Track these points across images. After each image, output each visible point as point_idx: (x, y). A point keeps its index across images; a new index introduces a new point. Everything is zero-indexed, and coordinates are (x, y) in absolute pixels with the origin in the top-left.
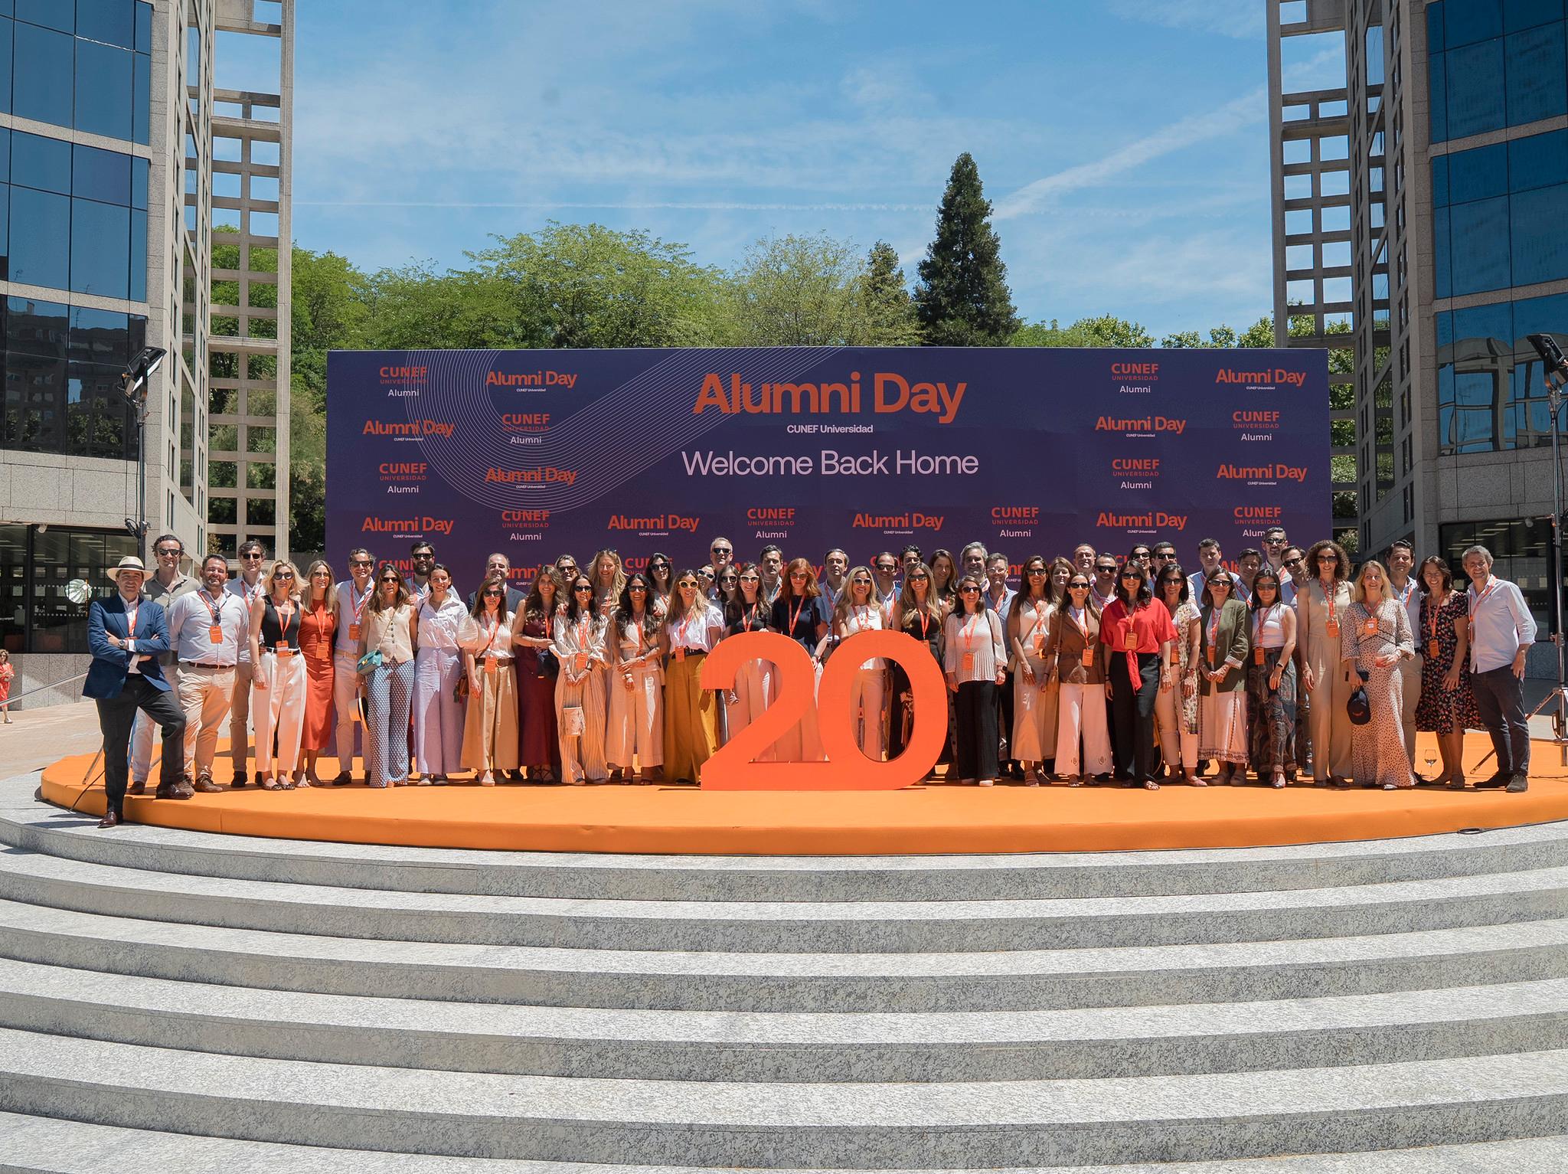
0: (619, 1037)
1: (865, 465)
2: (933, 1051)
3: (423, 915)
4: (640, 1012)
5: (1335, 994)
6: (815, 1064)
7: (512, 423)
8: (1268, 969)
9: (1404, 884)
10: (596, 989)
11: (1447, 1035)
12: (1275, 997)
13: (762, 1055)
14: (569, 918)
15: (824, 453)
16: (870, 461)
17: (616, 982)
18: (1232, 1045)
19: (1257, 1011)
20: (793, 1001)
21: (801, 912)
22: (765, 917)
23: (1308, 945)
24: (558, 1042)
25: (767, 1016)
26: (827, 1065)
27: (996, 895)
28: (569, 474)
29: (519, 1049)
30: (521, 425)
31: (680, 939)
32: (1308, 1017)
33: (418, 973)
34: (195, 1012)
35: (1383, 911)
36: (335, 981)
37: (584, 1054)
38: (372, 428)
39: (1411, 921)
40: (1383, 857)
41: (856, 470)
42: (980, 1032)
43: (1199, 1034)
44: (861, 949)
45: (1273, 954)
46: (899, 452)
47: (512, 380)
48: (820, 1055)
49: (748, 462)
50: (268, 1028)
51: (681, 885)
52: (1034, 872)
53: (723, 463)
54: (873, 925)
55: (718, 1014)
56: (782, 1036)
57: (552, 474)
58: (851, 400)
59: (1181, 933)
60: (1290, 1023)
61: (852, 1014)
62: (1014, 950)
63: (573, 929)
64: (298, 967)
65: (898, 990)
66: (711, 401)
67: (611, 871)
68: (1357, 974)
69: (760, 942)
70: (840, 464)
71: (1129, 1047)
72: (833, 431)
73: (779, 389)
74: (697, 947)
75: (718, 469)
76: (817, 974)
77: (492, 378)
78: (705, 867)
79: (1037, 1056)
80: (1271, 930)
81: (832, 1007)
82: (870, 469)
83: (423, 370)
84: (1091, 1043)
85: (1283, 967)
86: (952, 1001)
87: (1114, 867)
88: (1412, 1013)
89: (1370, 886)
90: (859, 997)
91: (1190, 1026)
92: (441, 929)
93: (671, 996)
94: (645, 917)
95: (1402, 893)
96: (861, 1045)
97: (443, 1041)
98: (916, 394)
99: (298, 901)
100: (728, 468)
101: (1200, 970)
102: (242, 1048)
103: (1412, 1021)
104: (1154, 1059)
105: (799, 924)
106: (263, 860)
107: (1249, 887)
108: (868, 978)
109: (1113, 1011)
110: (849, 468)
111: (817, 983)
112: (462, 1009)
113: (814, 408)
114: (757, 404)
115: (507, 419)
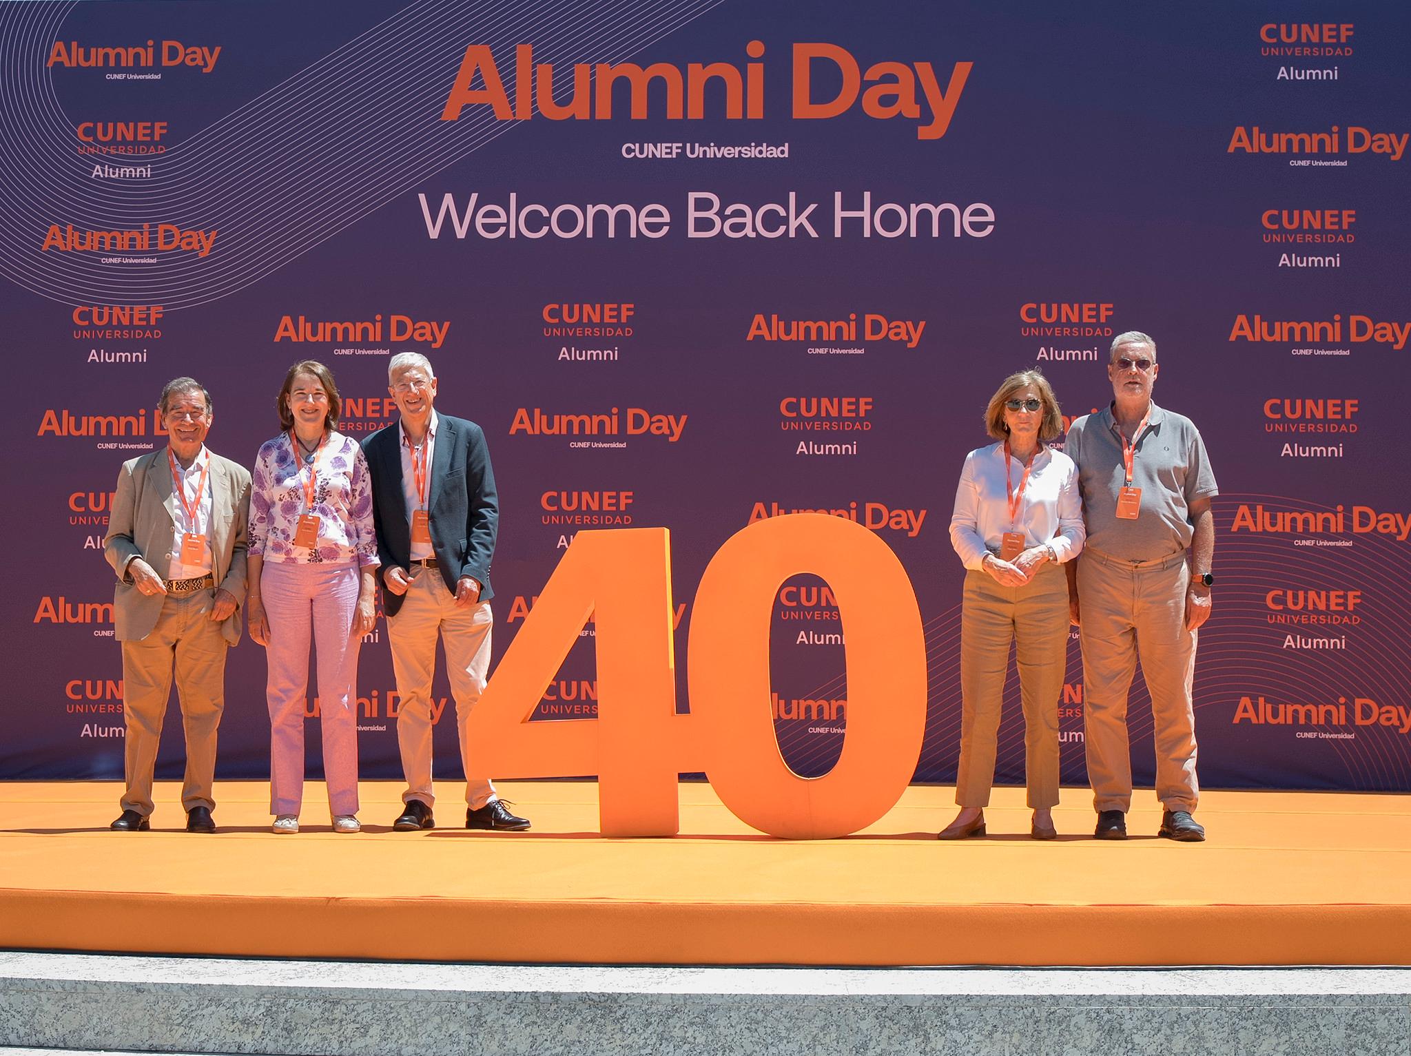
1: (772, 221)
7: (96, 140)
15: (692, 196)
16: (782, 213)
28: (203, 237)
30: (113, 142)
41: (754, 229)
46: (838, 195)
47: (97, 57)
49: (546, 213)
52: (941, 1005)
53: (496, 215)
57: (169, 237)
58: (746, 97)
66: (477, 98)
70: (724, 218)
72: (710, 155)
73: (607, 75)
75: (487, 227)
77: (59, 54)
82: (782, 229)
87: (1120, 998)
98: (873, 84)
100: (507, 225)
110: (741, 227)
113: (674, 111)
114: (564, 102)
115: (87, 132)
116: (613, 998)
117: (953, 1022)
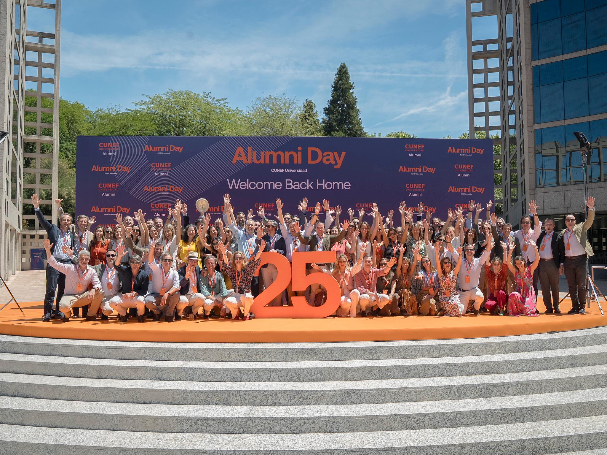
0: (204, 416)
1: (304, 186)
2: (335, 420)
3: (119, 368)
4: (212, 406)
5: (500, 396)
6: (287, 426)
7: (156, 167)
8: (473, 385)
9: (526, 353)
10: (193, 397)
11: (545, 411)
12: (475, 397)
13: (264, 422)
14: (182, 368)
15: (287, 180)
16: (306, 184)
17: (202, 394)
18: (458, 416)
19: (468, 403)
20: (276, 401)
21: (280, 365)
22: (264, 367)
23: (488, 377)
24: (178, 418)
25: (266, 407)
26: (291, 426)
27: (361, 358)
28: (179, 189)
29: (161, 421)
30: (159, 167)
31: (229, 376)
32: (489, 404)
33: (117, 391)
34: (21, 409)
35: (518, 363)
36: (81, 395)
37: (189, 423)
38: (95, 168)
39: (530, 367)
40: (517, 342)
41: (300, 187)
42: (355, 412)
43: (445, 411)
44: (304, 380)
45: (474, 380)
46: (318, 180)
47: (155, 149)
48: (289, 422)
49: (255, 184)
50: (53, 415)
51: (229, 355)
52: (376, 348)
53: (244, 184)
54: (310, 370)
55: (245, 407)
56: (272, 415)
57: (172, 189)
58: (298, 159)
59: (436, 372)
60: (482, 407)
61: (301, 406)
62: (368, 380)
63: (183, 373)
64: (65, 389)
65: (320, 395)
66: (239, 158)
67: (199, 349)
68: (508, 388)
69: (262, 378)
70: (293, 185)
71: (416, 417)
72: (290, 171)
73: (268, 154)
74: (236, 380)
75: (242, 187)
76: (287, 390)
77: (147, 148)
78: (239, 347)
79: (379, 421)
80: (473, 371)
81: (293, 403)
82: (306, 187)
83: (118, 144)
84: (401, 415)
85: (479, 385)
86: (343, 400)
88: (531, 403)
89: (512, 354)
90: (304, 399)
91: (441, 408)
92: (127, 374)
93: (225, 399)
94: (214, 367)
95: (526, 356)
96: (306, 417)
97: (129, 419)
98: (325, 156)
99: (65, 363)
100: (247, 186)
101: (445, 386)
102: (41, 424)
103: (531, 405)
104: (426, 422)
105: (279, 369)
106: (50, 347)
107: (464, 354)
108: (308, 391)
109: (410, 403)
110: (297, 187)
111: (287, 393)
112: (136, 406)
113: (282, 162)
114: (259, 160)
115: (153, 165)
116: (313, 349)
117: (378, 351)
